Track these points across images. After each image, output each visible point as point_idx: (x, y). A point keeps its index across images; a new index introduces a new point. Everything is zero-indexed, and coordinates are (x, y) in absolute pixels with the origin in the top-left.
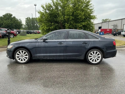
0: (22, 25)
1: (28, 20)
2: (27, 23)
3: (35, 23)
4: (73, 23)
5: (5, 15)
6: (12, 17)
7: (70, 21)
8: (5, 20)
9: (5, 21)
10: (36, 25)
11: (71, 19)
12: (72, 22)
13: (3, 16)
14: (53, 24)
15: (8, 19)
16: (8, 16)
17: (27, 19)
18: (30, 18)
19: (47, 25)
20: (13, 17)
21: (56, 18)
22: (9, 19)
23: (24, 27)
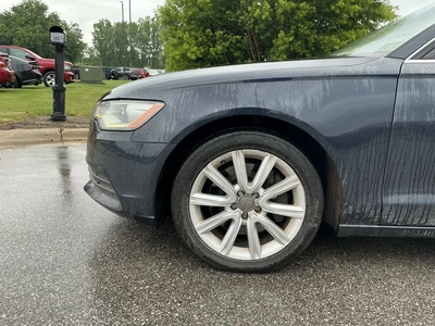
0: (82, 46)
1: (102, 29)
2: (100, 42)
3: (127, 42)
4: (308, 32)
5: (22, 6)
6: (47, 15)
7: (297, 21)
8: (22, 26)
9: (21, 31)
10: (129, 49)
11: (301, 14)
12: (304, 29)
13: (14, 9)
14: (219, 33)
15: (33, 21)
16: (31, 11)
17: (99, 26)
18: (109, 24)
19: (196, 38)
20: (50, 17)
21: (235, 11)
22: (34, 24)
23: (87, 56)
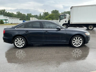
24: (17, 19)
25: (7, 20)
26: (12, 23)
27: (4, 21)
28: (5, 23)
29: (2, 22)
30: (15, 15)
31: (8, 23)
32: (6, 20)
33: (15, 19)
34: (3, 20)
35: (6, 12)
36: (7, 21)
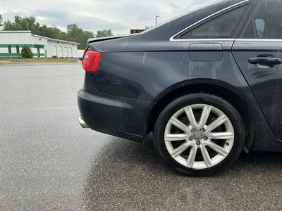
24: (71, 46)
25: (42, 47)
26: (55, 57)
27: (34, 51)
28: (35, 55)
29: (27, 53)
30: (63, 33)
31: (43, 55)
32: (38, 47)
33: (63, 46)
34: (31, 46)
35: (38, 24)
36: (42, 51)
